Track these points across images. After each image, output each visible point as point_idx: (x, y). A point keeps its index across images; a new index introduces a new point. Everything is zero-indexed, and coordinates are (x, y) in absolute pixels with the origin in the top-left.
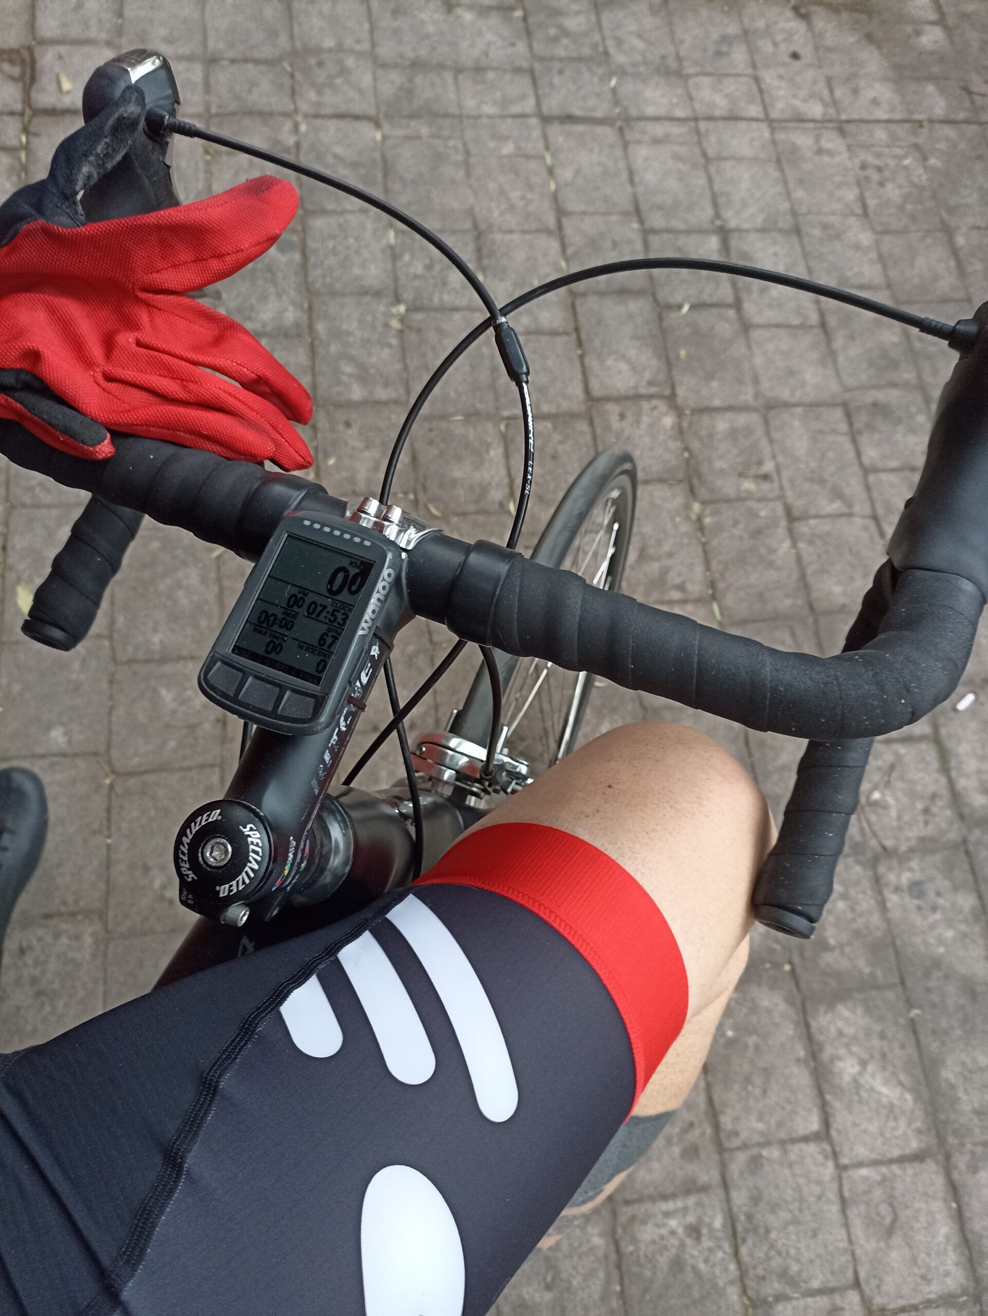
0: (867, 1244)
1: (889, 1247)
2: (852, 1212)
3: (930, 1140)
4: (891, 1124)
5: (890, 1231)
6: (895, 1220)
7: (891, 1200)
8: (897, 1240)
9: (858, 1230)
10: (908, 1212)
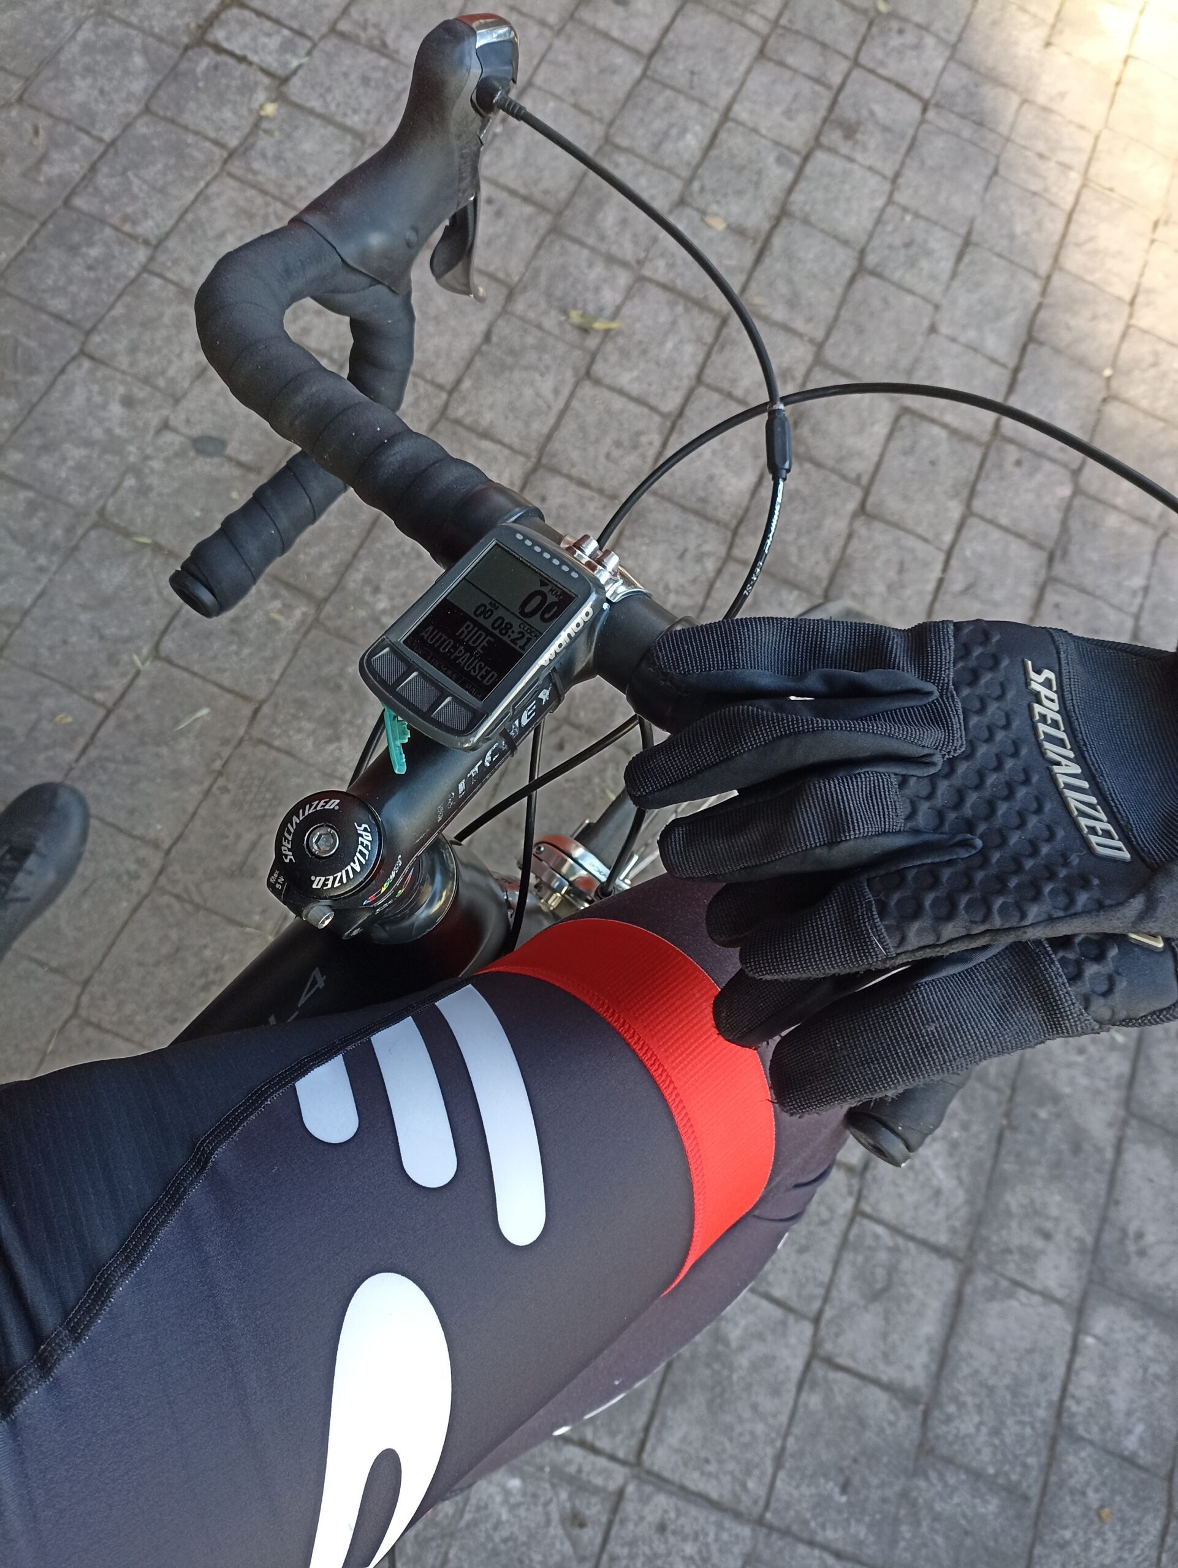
0: (846, 1291)
1: (866, 1308)
2: (848, 1256)
3: (961, 1244)
4: (931, 1206)
5: (875, 1296)
6: (886, 1289)
7: (892, 1270)
8: (877, 1307)
9: (846, 1274)
10: (902, 1290)
